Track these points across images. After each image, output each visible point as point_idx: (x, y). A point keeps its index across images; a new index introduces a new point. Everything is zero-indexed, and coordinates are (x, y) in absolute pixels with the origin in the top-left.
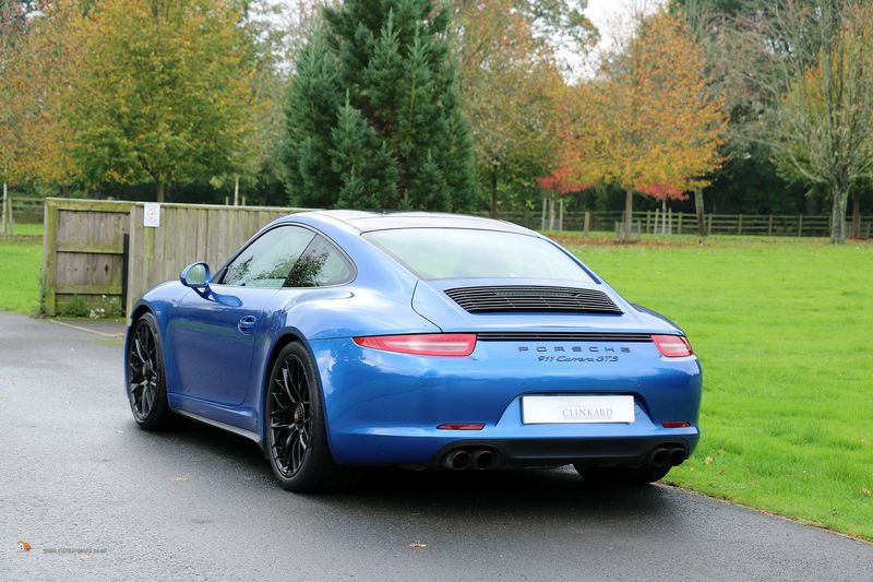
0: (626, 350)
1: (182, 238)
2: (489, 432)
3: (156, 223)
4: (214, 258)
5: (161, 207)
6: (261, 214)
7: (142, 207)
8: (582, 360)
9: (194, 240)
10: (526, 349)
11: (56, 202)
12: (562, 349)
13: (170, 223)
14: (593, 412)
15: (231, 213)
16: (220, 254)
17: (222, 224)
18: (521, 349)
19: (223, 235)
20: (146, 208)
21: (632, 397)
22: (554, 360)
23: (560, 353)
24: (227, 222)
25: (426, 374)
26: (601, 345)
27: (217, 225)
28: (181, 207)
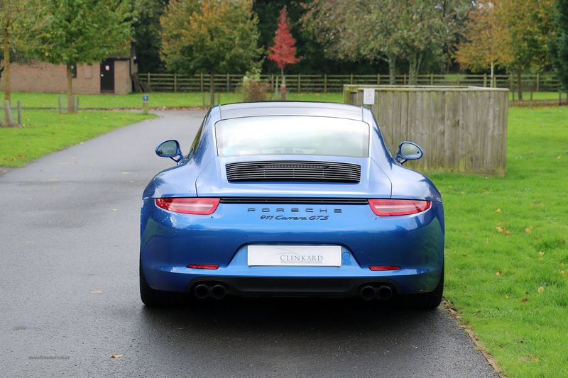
0: (339, 211)
1: (390, 112)
2: (222, 271)
3: (372, 102)
4: (413, 125)
5: (376, 91)
6: (447, 93)
7: (362, 91)
8: (296, 218)
9: (399, 113)
10: (253, 210)
11: (350, 87)
12: (282, 210)
13: (382, 102)
14: (306, 258)
15: (425, 93)
16: (417, 122)
17: (418, 101)
18: (249, 210)
19: (419, 108)
20: (365, 93)
21: (340, 247)
22: (274, 218)
23: (280, 213)
24: (422, 99)
25: (188, 227)
26: (316, 208)
27: (415, 101)
28: (389, 91)
